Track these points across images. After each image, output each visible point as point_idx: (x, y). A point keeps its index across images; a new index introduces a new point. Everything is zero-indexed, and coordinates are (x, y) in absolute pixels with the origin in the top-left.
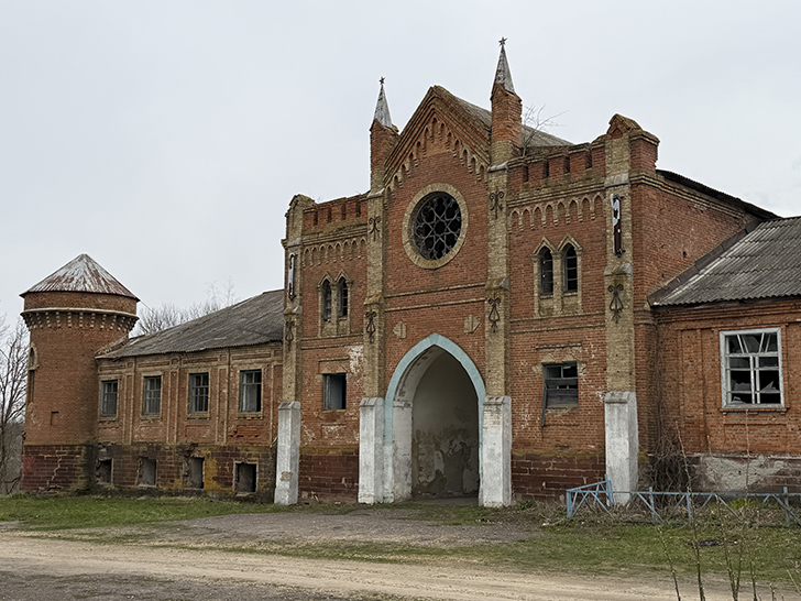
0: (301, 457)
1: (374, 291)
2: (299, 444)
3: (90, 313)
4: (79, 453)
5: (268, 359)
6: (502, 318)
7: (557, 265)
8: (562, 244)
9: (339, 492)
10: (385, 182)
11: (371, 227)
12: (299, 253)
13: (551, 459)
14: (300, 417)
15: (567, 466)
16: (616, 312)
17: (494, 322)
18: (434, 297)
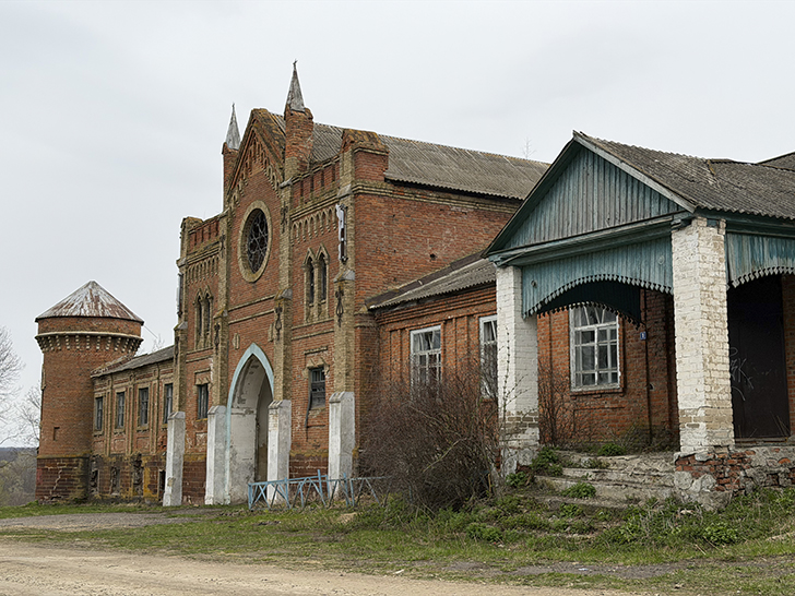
0: (184, 464)
1: (221, 305)
2: (182, 451)
3: (85, 336)
4: (77, 465)
6: (283, 326)
7: (315, 275)
8: (318, 254)
10: (229, 201)
11: (221, 245)
12: (185, 272)
13: (309, 458)
14: (185, 426)
15: (318, 464)
16: (340, 317)
17: (279, 330)
18: (254, 308)
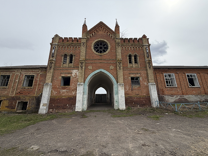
0: (51, 99)
1: (82, 58)
2: (50, 95)
5: (38, 73)
6: (122, 66)
7: (133, 58)
8: (134, 54)
9: (66, 108)
10: (87, 36)
11: (82, 44)
12: (57, 46)
13: (135, 97)
14: (51, 88)
15: (139, 99)
16: (150, 67)
17: (120, 67)
18: (101, 61)
